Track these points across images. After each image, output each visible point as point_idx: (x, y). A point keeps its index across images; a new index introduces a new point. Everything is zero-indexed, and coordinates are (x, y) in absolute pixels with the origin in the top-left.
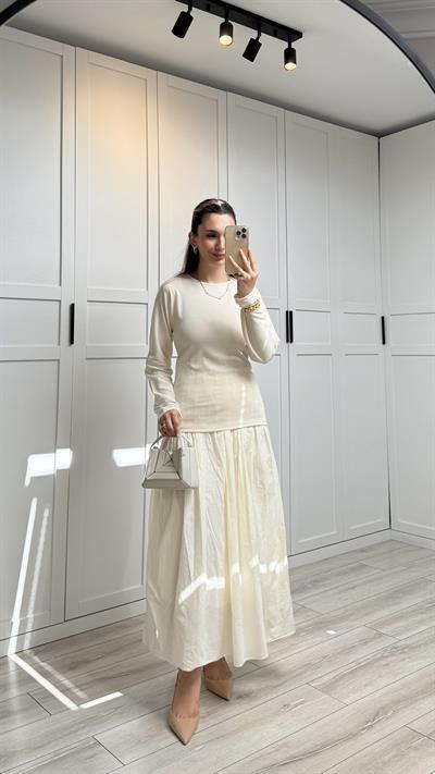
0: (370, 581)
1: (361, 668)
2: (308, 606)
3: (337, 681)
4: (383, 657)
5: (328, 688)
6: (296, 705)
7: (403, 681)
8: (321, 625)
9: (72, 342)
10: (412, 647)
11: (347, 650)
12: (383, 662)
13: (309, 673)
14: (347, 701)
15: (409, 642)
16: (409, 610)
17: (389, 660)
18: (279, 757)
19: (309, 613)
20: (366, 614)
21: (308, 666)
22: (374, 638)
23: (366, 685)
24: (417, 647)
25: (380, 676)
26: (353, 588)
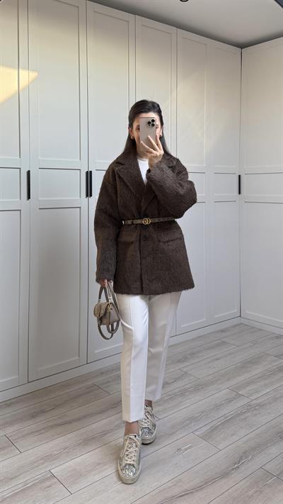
0: (230, 354)
1: (228, 421)
2: (190, 373)
3: (212, 431)
4: (242, 413)
5: (207, 437)
6: (186, 449)
7: (257, 432)
8: (199, 387)
9: (29, 197)
10: (261, 406)
11: (217, 407)
12: (243, 417)
13: (193, 424)
14: (221, 447)
15: (258, 401)
16: (256, 377)
17: (247, 415)
18: (176, 491)
19: (191, 378)
20: (228, 379)
21: (193, 419)
22: (234, 399)
23: (233, 435)
24: (263, 405)
25: (241, 428)
26: (218, 359)
